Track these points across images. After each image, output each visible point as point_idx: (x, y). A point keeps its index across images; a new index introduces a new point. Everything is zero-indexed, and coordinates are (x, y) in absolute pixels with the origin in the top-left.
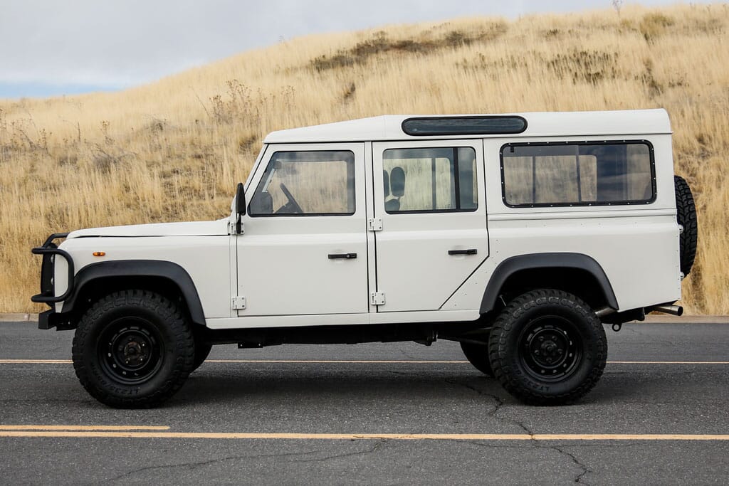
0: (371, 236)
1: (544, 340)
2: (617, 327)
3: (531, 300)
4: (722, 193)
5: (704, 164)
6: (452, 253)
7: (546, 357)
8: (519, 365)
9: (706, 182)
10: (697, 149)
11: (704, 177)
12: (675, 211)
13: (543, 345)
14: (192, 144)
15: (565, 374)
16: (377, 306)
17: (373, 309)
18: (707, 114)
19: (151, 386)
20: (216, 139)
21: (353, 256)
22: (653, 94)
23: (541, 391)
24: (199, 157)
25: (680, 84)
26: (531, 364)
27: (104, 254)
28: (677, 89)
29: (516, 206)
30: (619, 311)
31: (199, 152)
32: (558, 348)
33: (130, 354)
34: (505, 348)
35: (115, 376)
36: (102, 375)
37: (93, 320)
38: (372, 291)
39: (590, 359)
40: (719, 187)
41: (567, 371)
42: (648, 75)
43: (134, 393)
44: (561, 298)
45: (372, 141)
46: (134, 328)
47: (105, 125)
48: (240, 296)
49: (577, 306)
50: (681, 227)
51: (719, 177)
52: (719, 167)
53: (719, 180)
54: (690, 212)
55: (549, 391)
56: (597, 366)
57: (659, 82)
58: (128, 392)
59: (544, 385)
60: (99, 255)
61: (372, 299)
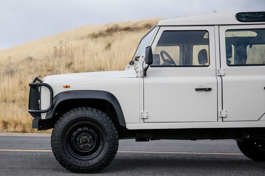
0: (219, 78)
14: (45, 66)
16: (222, 118)
17: (220, 120)
19: (96, 160)
20: (56, 63)
21: (210, 89)
24: (49, 70)
27: (69, 87)
31: (49, 69)
33: (83, 143)
35: (75, 155)
36: (69, 154)
37: (64, 123)
38: (220, 109)
43: (87, 164)
45: (219, 25)
46: (86, 128)
47: (10, 57)
48: (145, 111)
58: (83, 164)
60: (67, 87)
61: (221, 114)
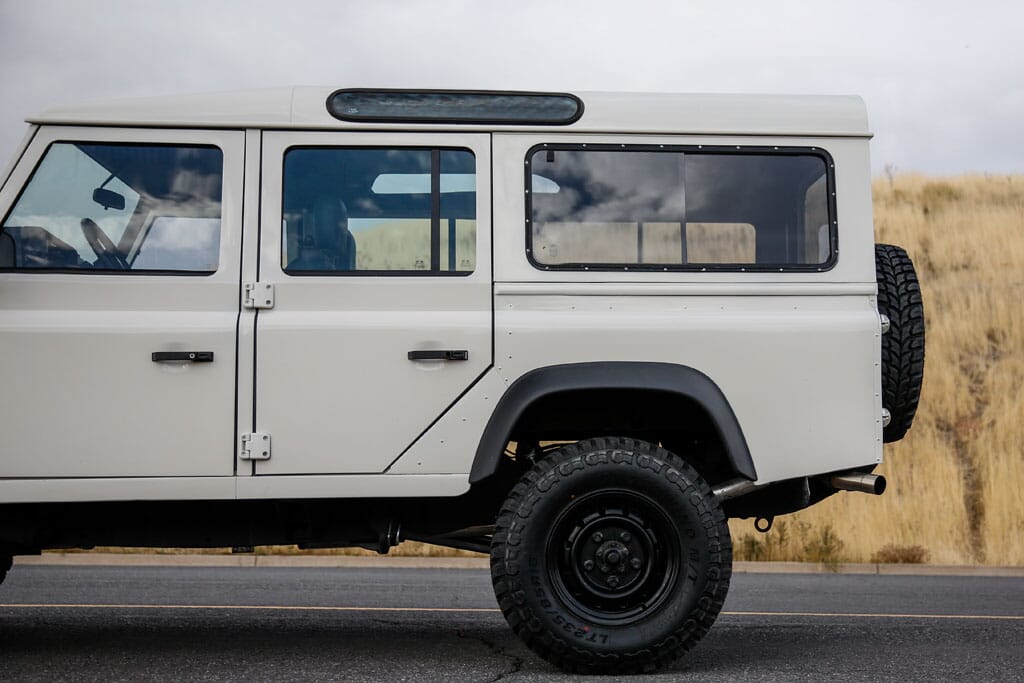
0: (247, 318)
1: (603, 541)
2: (763, 523)
3: (576, 456)
4: (1017, 406)
5: (994, 366)
6: (415, 356)
7: (607, 574)
8: (546, 590)
9: (996, 390)
10: (986, 348)
11: (994, 383)
12: (874, 288)
13: (600, 550)
15: (645, 609)
16: (254, 461)
17: (244, 469)
18: (1000, 303)
21: (205, 358)
22: (928, 279)
23: (591, 643)
25: (965, 267)
26: (574, 588)
28: (963, 273)
29: (554, 268)
30: (756, 483)
32: (631, 556)
34: (517, 554)
38: (244, 429)
39: (694, 579)
40: (1013, 397)
41: (647, 605)
42: (924, 256)
44: (637, 454)
45: (263, 129)
49: (670, 471)
50: (885, 319)
51: (1014, 384)
52: (1015, 372)
53: (1014, 388)
54: (910, 304)
55: (607, 644)
56: (709, 594)
57: (937, 264)
59: (599, 631)
61: (244, 448)
